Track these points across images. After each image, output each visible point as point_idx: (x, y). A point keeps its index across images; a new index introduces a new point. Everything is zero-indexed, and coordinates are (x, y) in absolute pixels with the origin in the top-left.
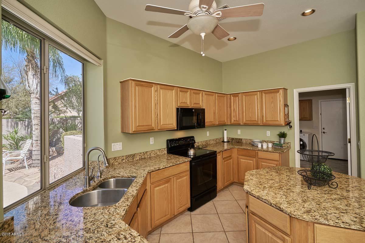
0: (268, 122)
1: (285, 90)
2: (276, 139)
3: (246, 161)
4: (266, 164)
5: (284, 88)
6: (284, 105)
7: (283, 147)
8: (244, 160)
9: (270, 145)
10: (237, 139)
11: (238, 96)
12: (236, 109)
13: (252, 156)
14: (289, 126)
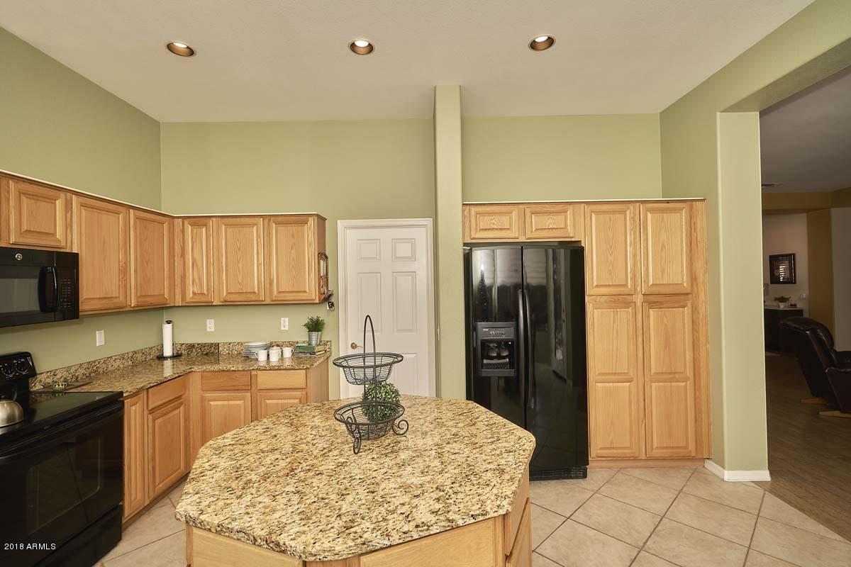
0: (283, 295)
1: (321, 220)
2: (302, 336)
3: (226, 403)
4: (275, 401)
5: (317, 215)
6: (319, 254)
7: (314, 353)
8: (220, 403)
9: (288, 352)
10: (202, 346)
11: (206, 225)
12: (199, 262)
13: (240, 387)
14: (329, 303)
